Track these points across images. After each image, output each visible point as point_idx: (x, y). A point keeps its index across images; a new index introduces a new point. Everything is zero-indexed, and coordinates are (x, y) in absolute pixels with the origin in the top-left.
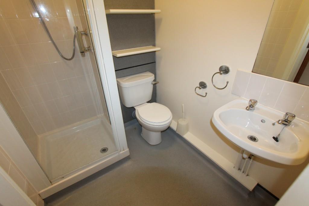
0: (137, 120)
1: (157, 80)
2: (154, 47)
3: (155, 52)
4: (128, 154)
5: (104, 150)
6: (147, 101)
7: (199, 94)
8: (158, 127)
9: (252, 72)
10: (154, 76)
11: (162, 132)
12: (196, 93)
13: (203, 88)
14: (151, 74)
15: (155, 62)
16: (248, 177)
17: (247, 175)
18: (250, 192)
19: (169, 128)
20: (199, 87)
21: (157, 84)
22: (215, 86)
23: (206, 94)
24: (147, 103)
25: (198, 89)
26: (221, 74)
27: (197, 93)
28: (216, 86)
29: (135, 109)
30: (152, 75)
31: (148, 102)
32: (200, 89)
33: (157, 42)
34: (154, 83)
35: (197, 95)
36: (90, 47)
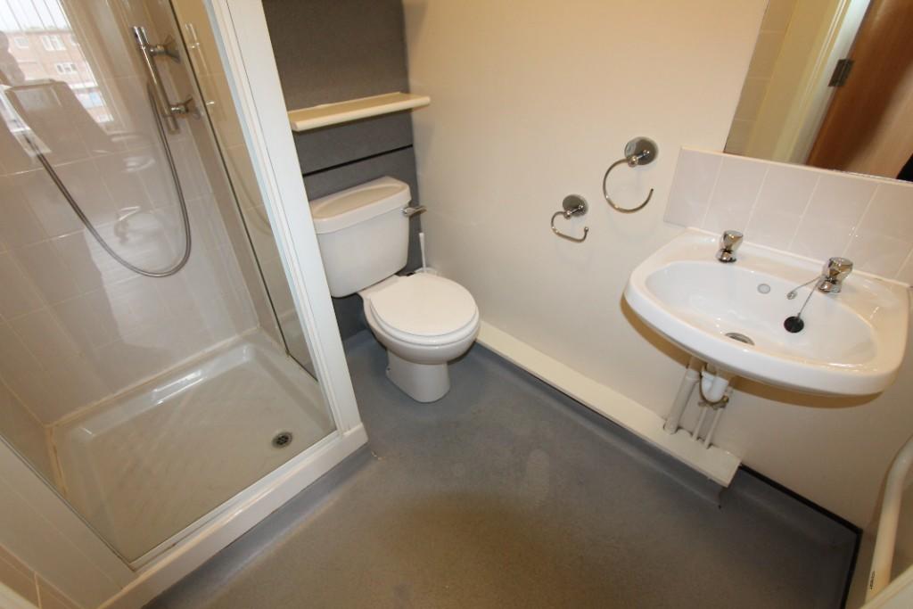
0: (372, 333)
1: (423, 202)
2: (405, 95)
3: (408, 111)
4: (363, 439)
5: (282, 440)
6: (395, 272)
7: (564, 233)
8: (437, 348)
9: (724, 152)
10: (407, 190)
11: (451, 362)
12: (554, 230)
13: (577, 215)
14: (398, 184)
15: (411, 146)
16: (712, 448)
17: (710, 445)
18: (724, 488)
19: (475, 347)
20: (564, 213)
21: (422, 215)
22: (612, 205)
23: (586, 231)
24: (396, 276)
25: (560, 219)
26: (632, 164)
27: (558, 230)
28: (614, 202)
29: (361, 300)
30: (403, 189)
31: (399, 274)
32: (568, 217)
33: (414, 81)
34: (411, 210)
35: (557, 237)
36: (191, 100)
